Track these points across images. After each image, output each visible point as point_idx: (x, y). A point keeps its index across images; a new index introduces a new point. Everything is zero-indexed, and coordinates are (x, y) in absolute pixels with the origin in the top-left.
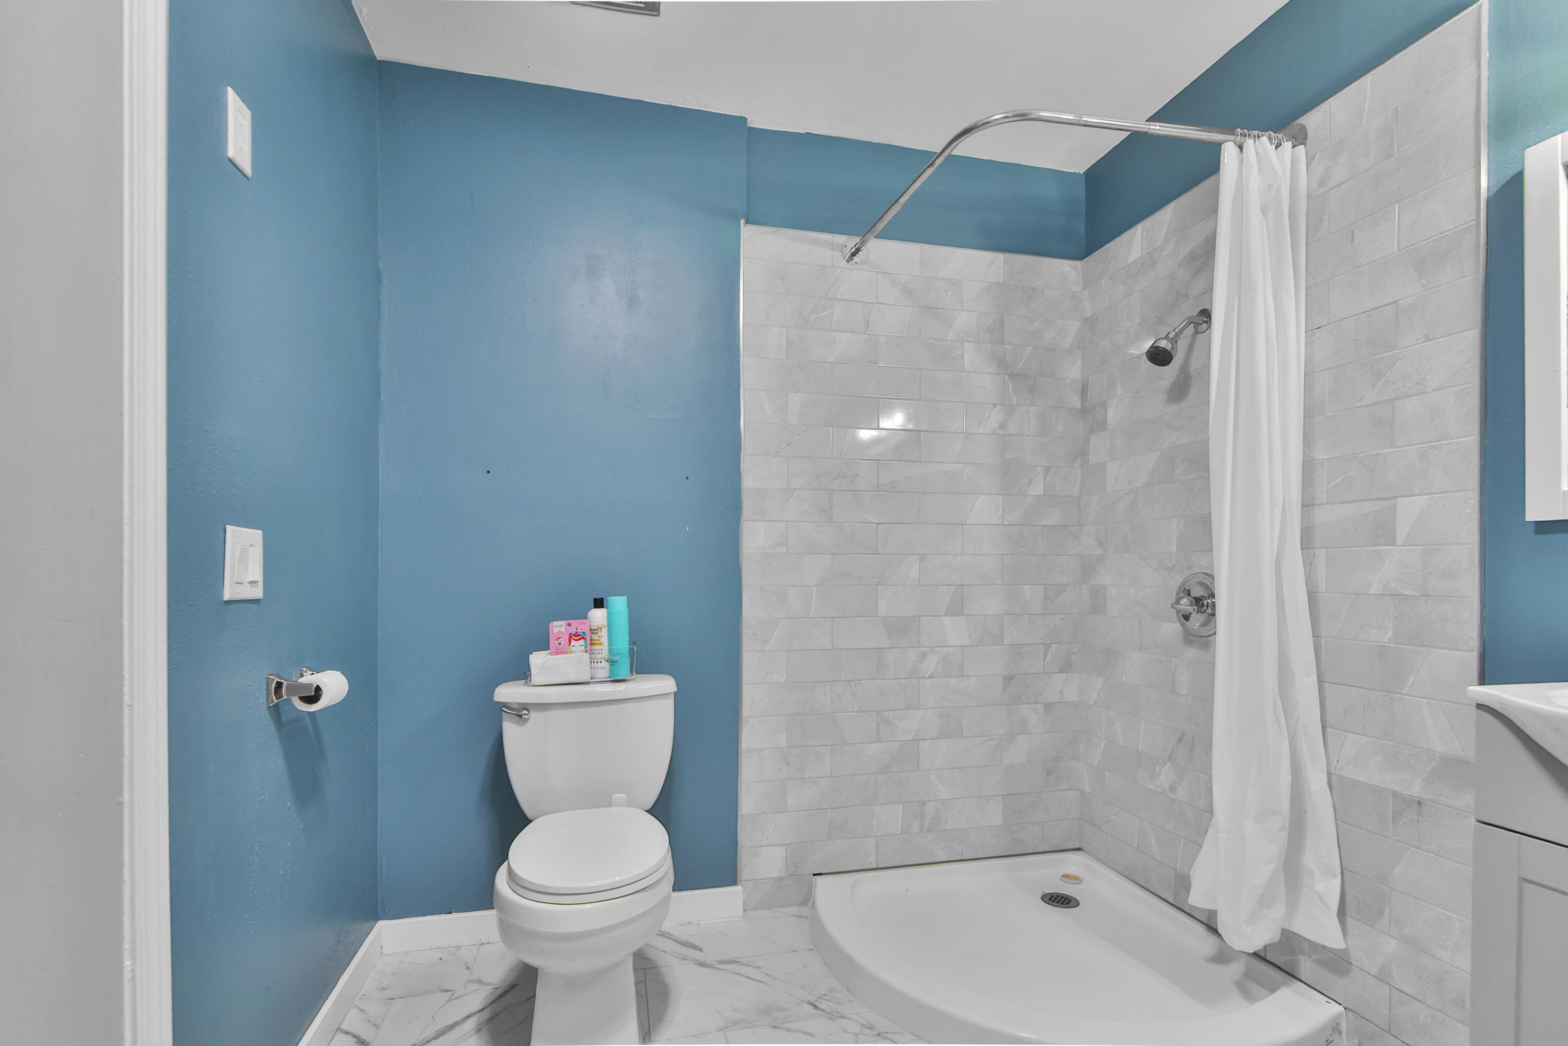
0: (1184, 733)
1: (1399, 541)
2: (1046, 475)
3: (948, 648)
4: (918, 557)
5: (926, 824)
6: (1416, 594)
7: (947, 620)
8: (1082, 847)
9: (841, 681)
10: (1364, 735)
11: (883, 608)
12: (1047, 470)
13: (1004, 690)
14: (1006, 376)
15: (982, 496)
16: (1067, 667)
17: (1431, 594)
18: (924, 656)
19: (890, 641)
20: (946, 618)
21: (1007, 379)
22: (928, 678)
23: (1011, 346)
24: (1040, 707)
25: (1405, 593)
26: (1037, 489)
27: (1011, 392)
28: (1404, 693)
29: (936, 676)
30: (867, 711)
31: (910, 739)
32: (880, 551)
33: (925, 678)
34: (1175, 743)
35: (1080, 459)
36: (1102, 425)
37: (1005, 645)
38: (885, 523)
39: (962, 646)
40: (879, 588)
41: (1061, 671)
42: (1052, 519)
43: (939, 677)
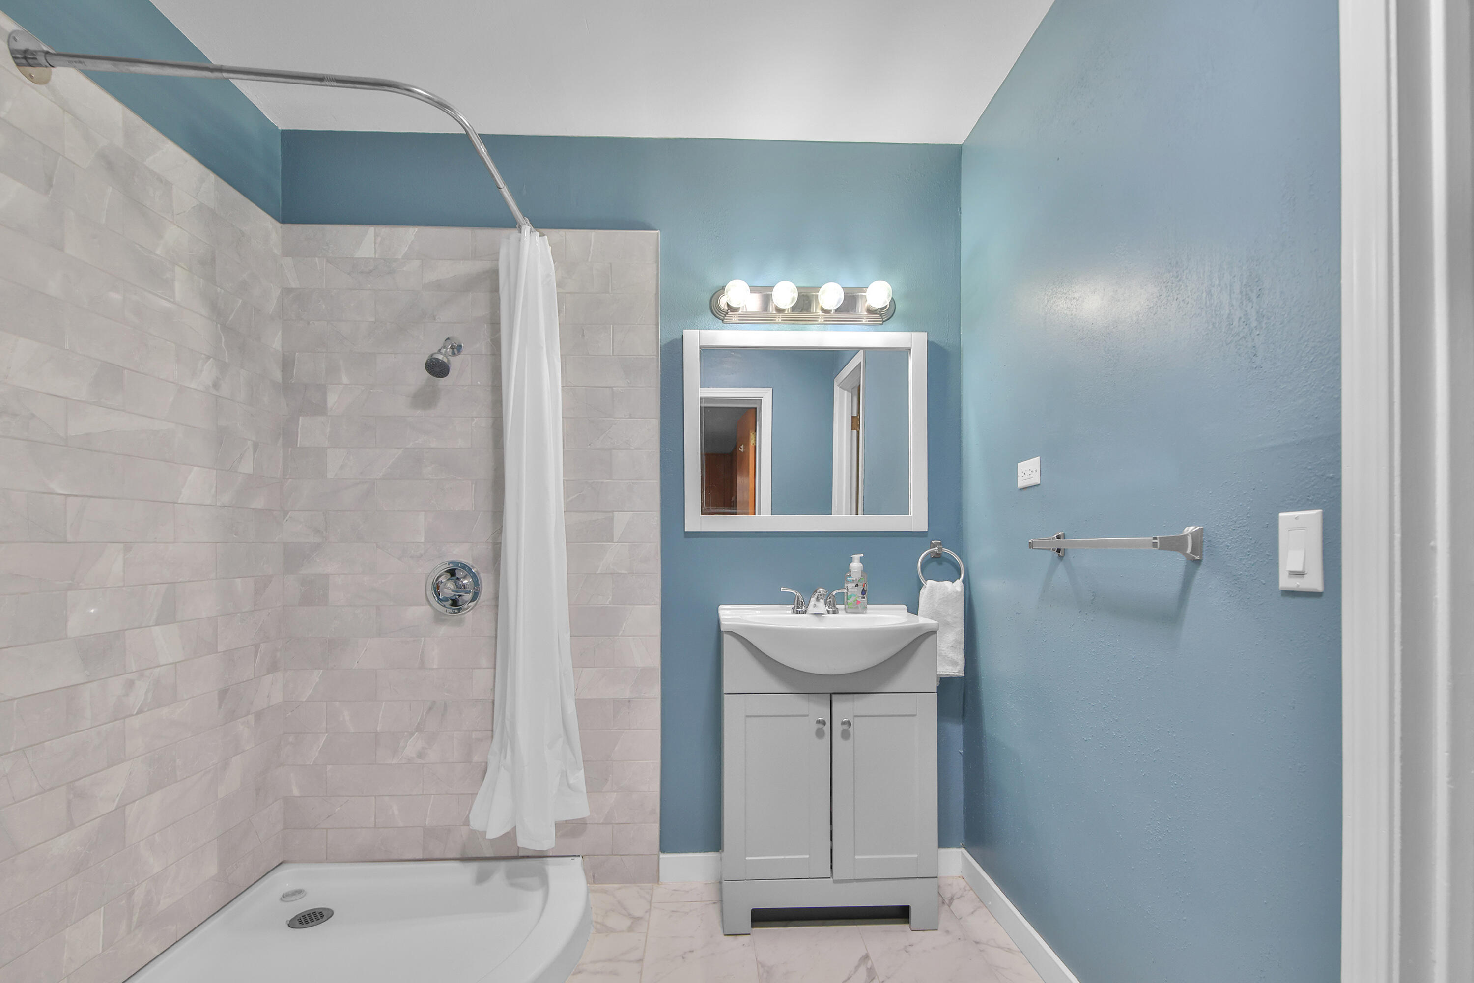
0: (434, 702)
1: (615, 540)
2: (255, 451)
3: (159, 668)
4: (121, 546)
5: (135, 918)
6: (626, 572)
7: (157, 630)
8: (285, 859)
9: (10, 752)
10: (595, 667)
11: (75, 625)
12: (256, 446)
13: (220, 707)
14: (219, 325)
15: (195, 468)
16: (273, 667)
17: (635, 572)
18: (130, 684)
19: (86, 672)
20: (157, 628)
21: (219, 329)
22: (137, 713)
23: (223, 291)
24: (251, 718)
25: (620, 572)
26: (247, 467)
27: (223, 345)
28: (620, 635)
29: (146, 710)
30: (52, 789)
31: (114, 808)
32: (70, 538)
33: (133, 715)
34: (424, 713)
35: (281, 438)
36: (320, 409)
37: (220, 652)
38: (76, 496)
39: (176, 663)
40: (69, 593)
41: (269, 673)
42: (259, 503)
43: (148, 710)
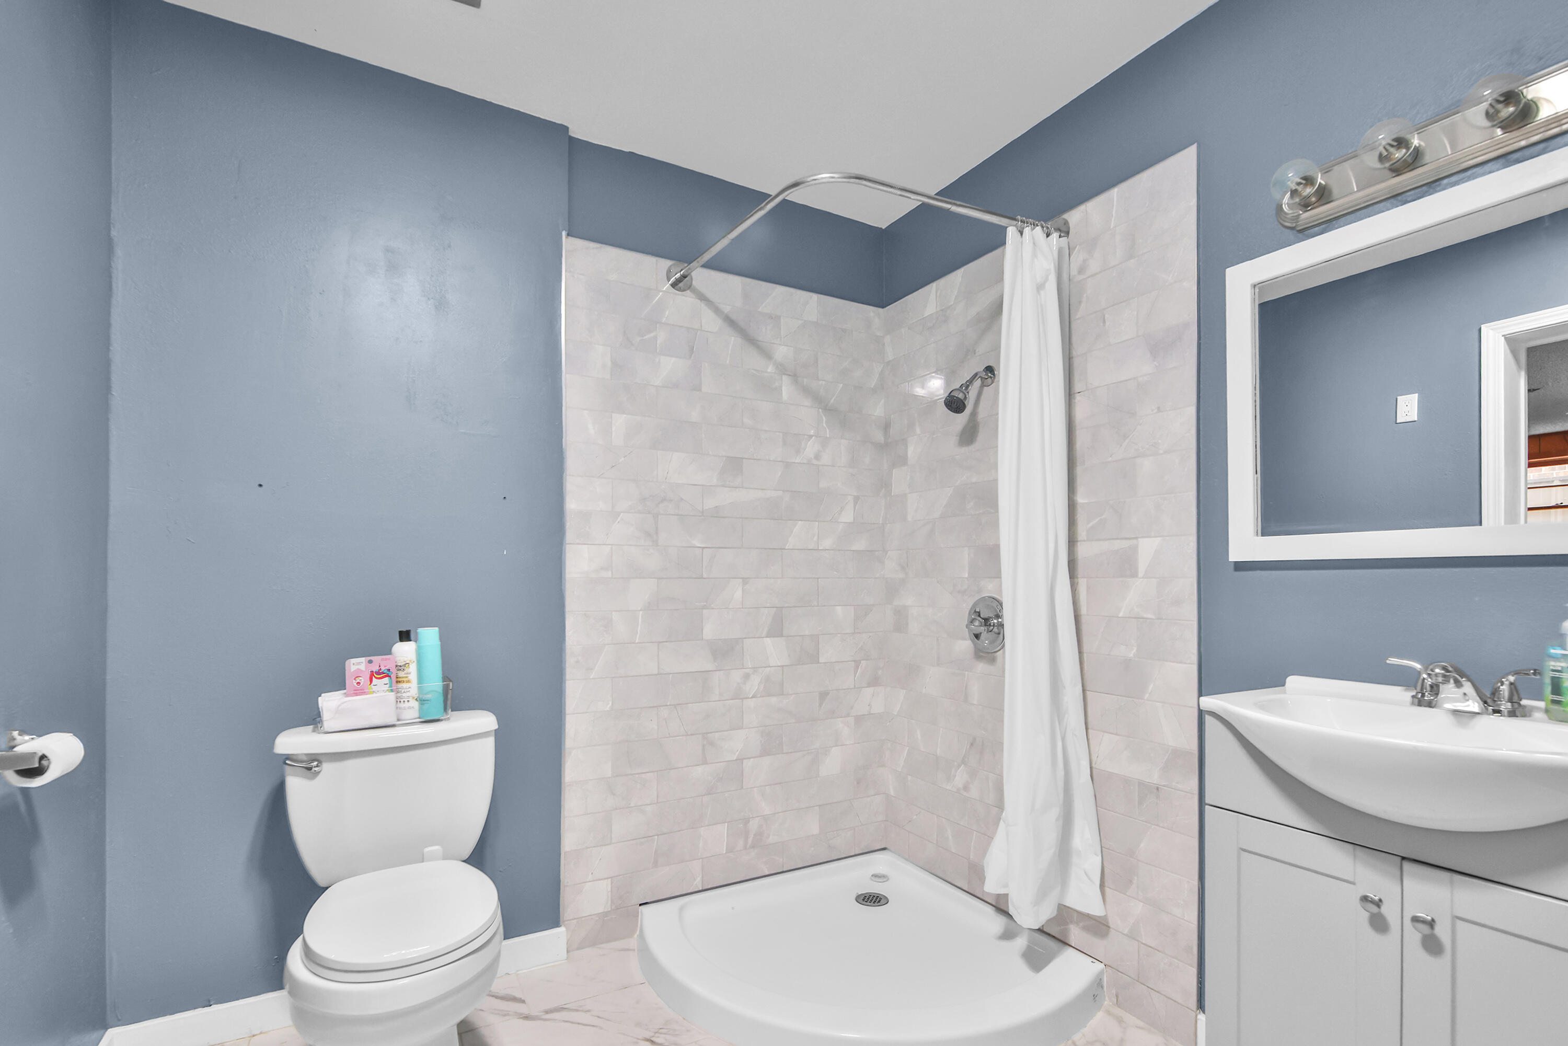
0: (973, 737)
1: (1140, 574)
2: (855, 503)
3: (769, 668)
4: (741, 580)
5: (750, 841)
6: (1153, 617)
7: (768, 641)
8: (888, 847)
9: (667, 705)
10: (1117, 734)
11: (709, 631)
12: (856, 499)
13: (820, 705)
14: (820, 410)
15: (800, 522)
16: (874, 682)
18: (747, 677)
19: (715, 664)
20: (768, 639)
21: (821, 412)
22: (752, 698)
23: (824, 383)
24: (851, 720)
25: (1145, 616)
26: (847, 516)
27: (824, 425)
28: (1145, 698)
29: (759, 696)
30: (692, 735)
31: (735, 759)
32: (705, 575)
33: (749, 698)
34: (968, 747)
35: (884, 489)
36: (903, 460)
37: (821, 663)
38: (709, 548)
39: (782, 666)
40: (704, 611)
41: (869, 685)
42: (860, 545)
43: (760, 697)
